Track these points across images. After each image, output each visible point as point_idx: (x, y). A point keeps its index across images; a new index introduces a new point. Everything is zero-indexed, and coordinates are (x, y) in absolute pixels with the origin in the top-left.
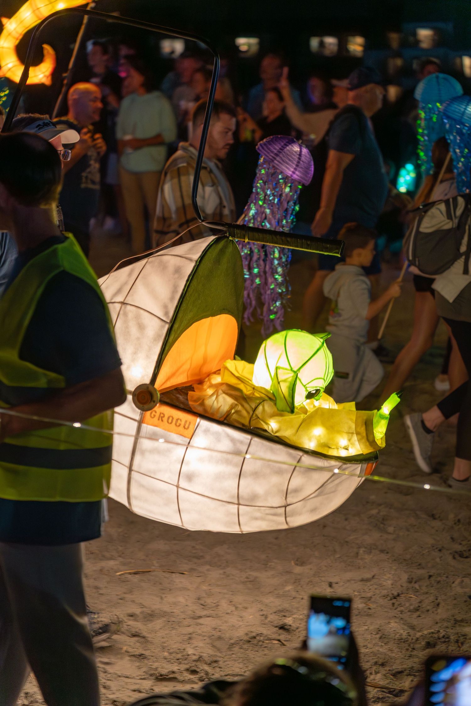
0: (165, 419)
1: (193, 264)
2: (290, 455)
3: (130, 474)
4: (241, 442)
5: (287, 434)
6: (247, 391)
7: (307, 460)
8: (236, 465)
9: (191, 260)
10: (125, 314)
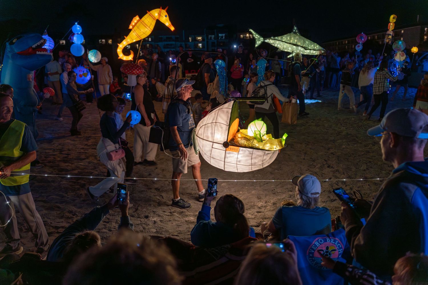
0: (232, 149)
1: (231, 110)
2: (263, 152)
3: (224, 163)
4: (251, 151)
5: (261, 147)
6: (249, 138)
7: (267, 152)
8: (251, 157)
9: (230, 109)
10: (217, 125)
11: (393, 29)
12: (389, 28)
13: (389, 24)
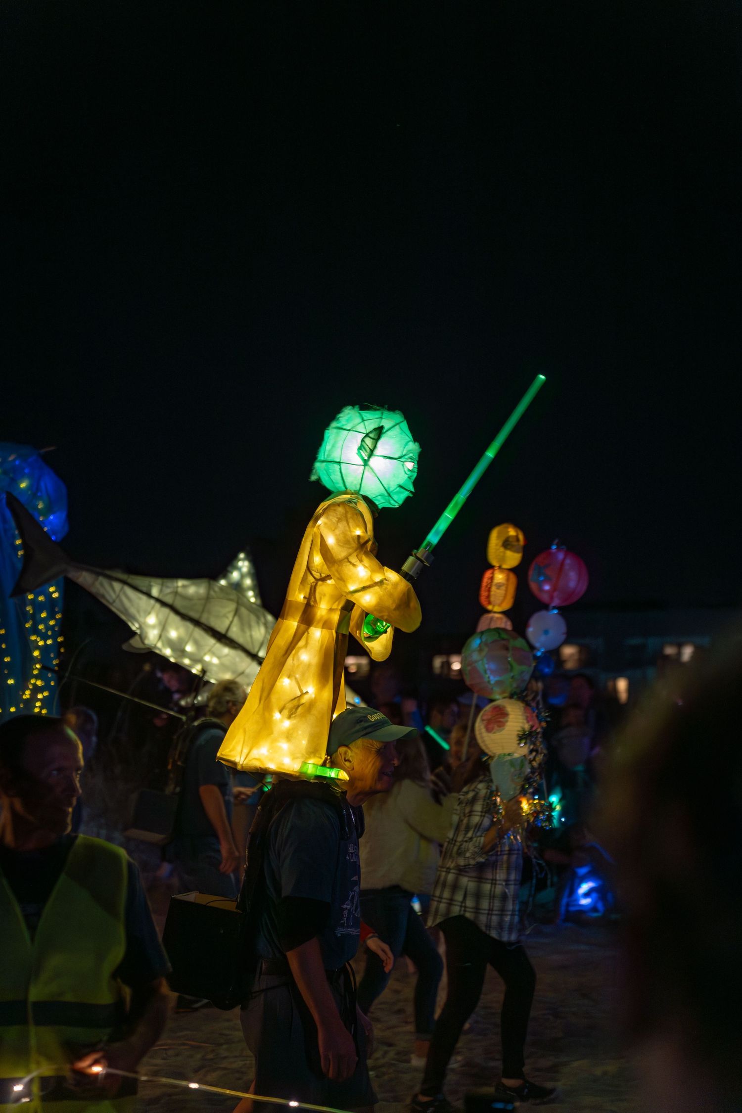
11: (507, 605)
12: (488, 597)
13: (488, 574)
